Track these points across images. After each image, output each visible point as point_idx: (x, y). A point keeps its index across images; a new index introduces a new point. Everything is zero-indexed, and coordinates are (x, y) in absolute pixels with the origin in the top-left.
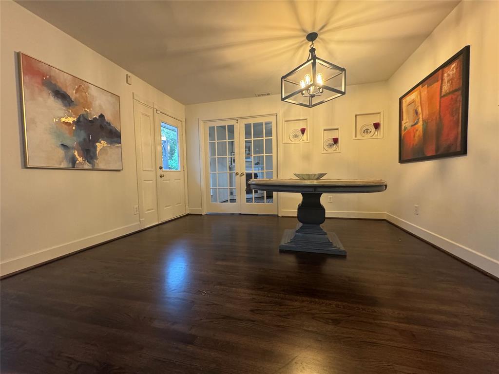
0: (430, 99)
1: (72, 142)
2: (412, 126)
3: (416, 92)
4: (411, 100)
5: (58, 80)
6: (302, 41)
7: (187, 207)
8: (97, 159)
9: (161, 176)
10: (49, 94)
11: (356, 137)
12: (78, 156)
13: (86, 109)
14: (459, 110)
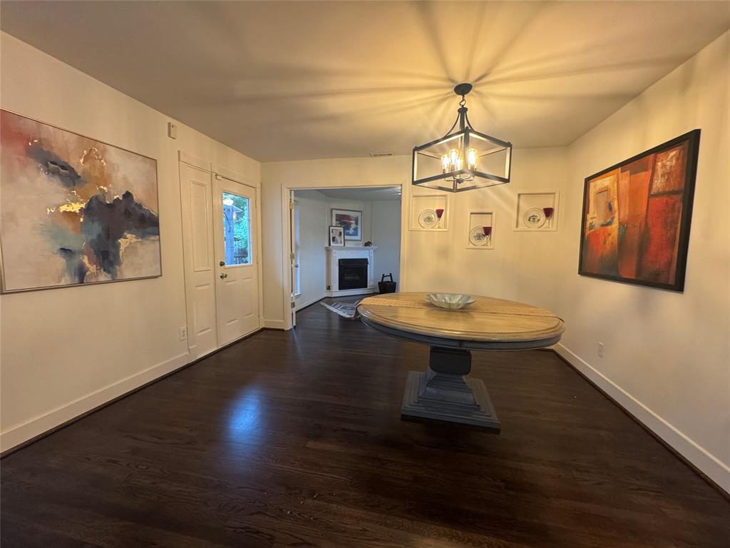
0: (633, 193)
1: (78, 241)
2: (602, 225)
3: (612, 177)
4: (603, 187)
5: (53, 145)
6: (448, 93)
7: (262, 317)
8: (119, 264)
9: (221, 277)
10: (39, 169)
11: (517, 227)
12: (90, 263)
13: (102, 187)
14: (677, 223)
